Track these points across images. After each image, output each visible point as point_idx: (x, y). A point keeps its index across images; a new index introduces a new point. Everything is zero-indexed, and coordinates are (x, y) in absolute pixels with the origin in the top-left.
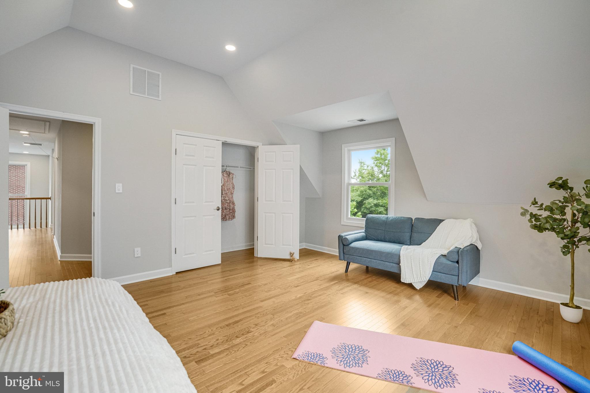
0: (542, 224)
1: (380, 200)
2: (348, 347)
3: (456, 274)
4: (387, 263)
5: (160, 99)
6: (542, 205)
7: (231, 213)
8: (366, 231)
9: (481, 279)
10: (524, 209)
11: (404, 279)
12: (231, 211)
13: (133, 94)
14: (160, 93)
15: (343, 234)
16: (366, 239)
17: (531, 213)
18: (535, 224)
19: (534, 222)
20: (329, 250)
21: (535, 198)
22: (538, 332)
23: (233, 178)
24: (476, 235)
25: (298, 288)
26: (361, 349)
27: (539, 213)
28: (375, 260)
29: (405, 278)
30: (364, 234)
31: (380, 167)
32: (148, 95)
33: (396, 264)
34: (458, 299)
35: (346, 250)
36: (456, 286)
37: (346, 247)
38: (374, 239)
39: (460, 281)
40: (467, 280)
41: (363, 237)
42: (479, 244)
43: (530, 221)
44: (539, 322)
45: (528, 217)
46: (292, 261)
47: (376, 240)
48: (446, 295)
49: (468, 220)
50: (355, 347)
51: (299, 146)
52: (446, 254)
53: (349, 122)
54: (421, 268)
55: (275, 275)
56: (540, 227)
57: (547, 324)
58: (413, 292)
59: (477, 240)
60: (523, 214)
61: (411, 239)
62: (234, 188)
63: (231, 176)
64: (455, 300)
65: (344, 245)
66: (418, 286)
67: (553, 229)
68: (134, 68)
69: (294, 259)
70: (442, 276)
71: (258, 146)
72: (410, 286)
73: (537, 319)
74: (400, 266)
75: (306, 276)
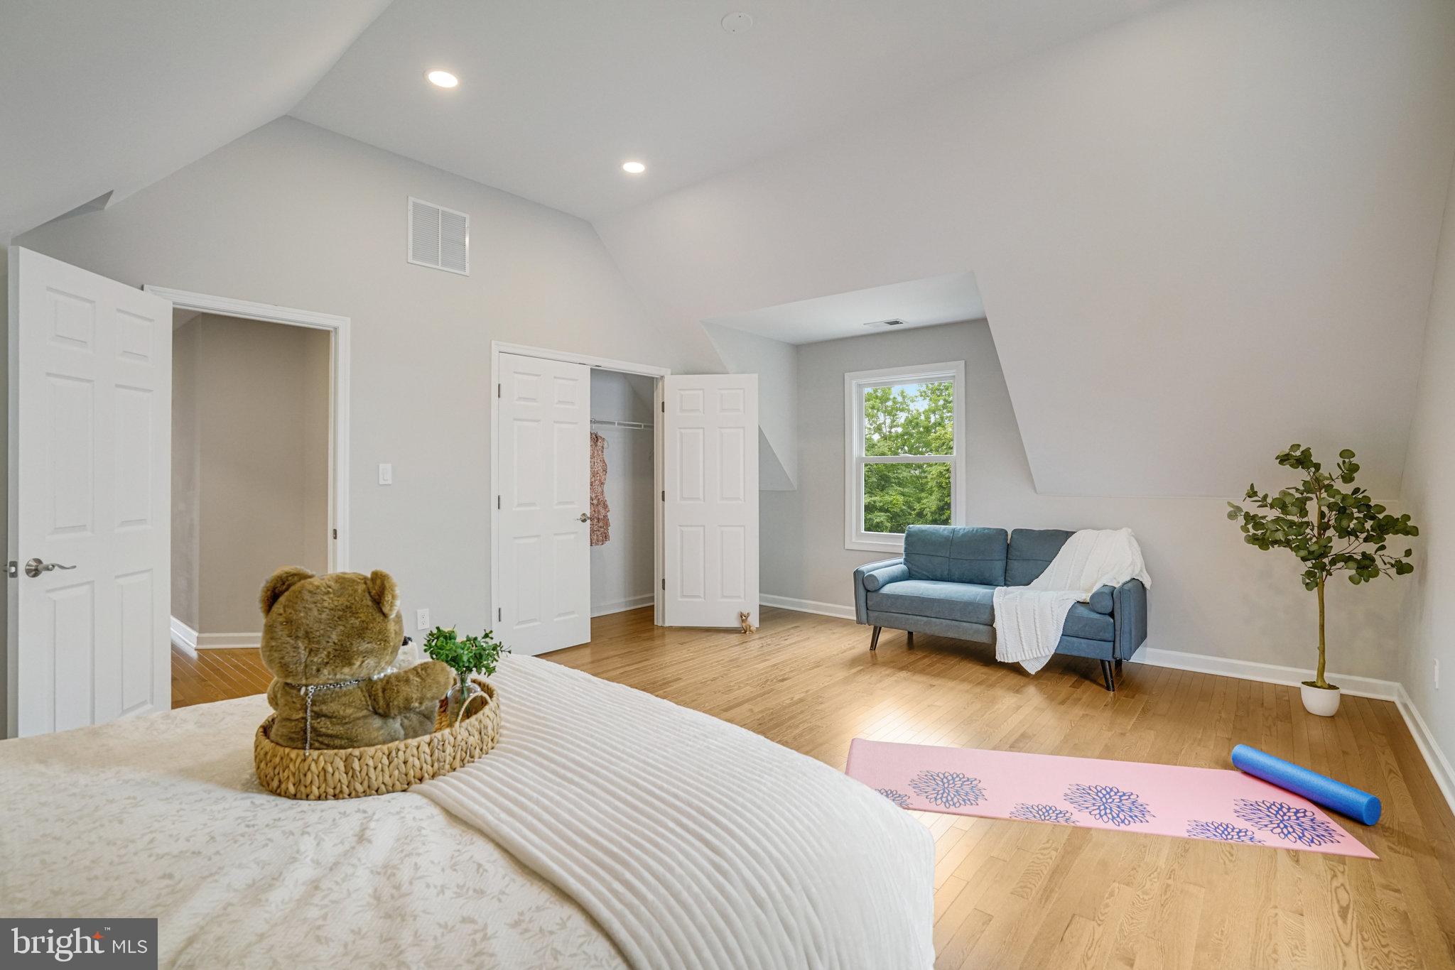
0: (1268, 534)
1: (876, 496)
2: (938, 776)
3: (1109, 636)
4: (965, 624)
5: (467, 272)
6: (1265, 497)
7: (601, 527)
8: (907, 562)
9: (1149, 650)
10: (1233, 506)
11: (1003, 655)
12: (601, 524)
13: (415, 262)
14: (467, 259)
15: (864, 568)
16: (910, 577)
17: (1247, 513)
18: (1254, 534)
19: (1252, 531)
20: (817, 607)
21: (1252, 484)
22: (1268, 734)
23: (603, 447)
24: (1139, 562)
25: (785, 682)
26: (964, 777)
27: (1261, 512)
28: (938, 620)
29: (1007, 651)
30: (903, 567)
31: (873, 416)
32: (443, 264)
33: (985, 625)
34: (1113, 687)
35: (871, 601)
36: (1109, 662)
37: (873, 594)
38: (926, 577)
39: (1117, 650)
40: (1131, 649)
41: (903, 572)
42: (1145, 577)
43: (1245, 529)
44: (1267, 719)
45: (1241, 520)
46: (745, 632)
47: (932, 580)
48: (1087, 682)
49: (1122, 530)
50: (952, 776)
51: (756, 376)
52: (1088, 600)
53: (866, 326)
54: (1038, 629)
55: (723, 660)
56: (1263, 539)
57: (1281, 721)
58: (1022, 680)
59: (1141, 571)
60: (1232, 516)
61: (1007, 574)
62: (605, 471)
63: (599, 443)
64: (1108, 689)
65: (868, 591)
66: (1032, 669)
67: (1287, 543)
68: (415, 205)
69: (750, 627)
70: (1081, 643)
71: (662, 377)
72: (1016, 669)
73: (1263, 714)
74: (994, 630)
75: (790, 659)
